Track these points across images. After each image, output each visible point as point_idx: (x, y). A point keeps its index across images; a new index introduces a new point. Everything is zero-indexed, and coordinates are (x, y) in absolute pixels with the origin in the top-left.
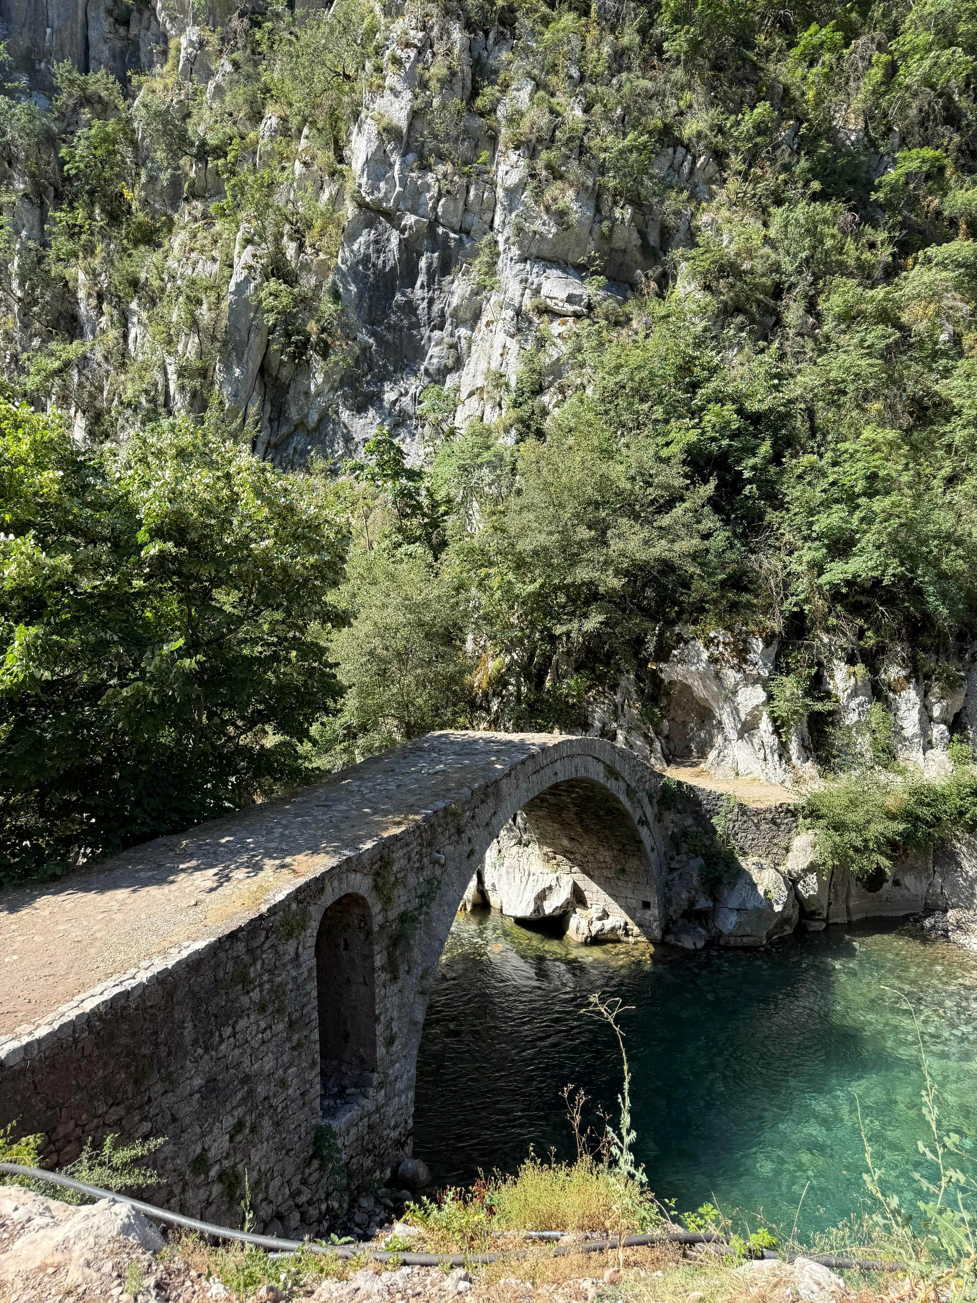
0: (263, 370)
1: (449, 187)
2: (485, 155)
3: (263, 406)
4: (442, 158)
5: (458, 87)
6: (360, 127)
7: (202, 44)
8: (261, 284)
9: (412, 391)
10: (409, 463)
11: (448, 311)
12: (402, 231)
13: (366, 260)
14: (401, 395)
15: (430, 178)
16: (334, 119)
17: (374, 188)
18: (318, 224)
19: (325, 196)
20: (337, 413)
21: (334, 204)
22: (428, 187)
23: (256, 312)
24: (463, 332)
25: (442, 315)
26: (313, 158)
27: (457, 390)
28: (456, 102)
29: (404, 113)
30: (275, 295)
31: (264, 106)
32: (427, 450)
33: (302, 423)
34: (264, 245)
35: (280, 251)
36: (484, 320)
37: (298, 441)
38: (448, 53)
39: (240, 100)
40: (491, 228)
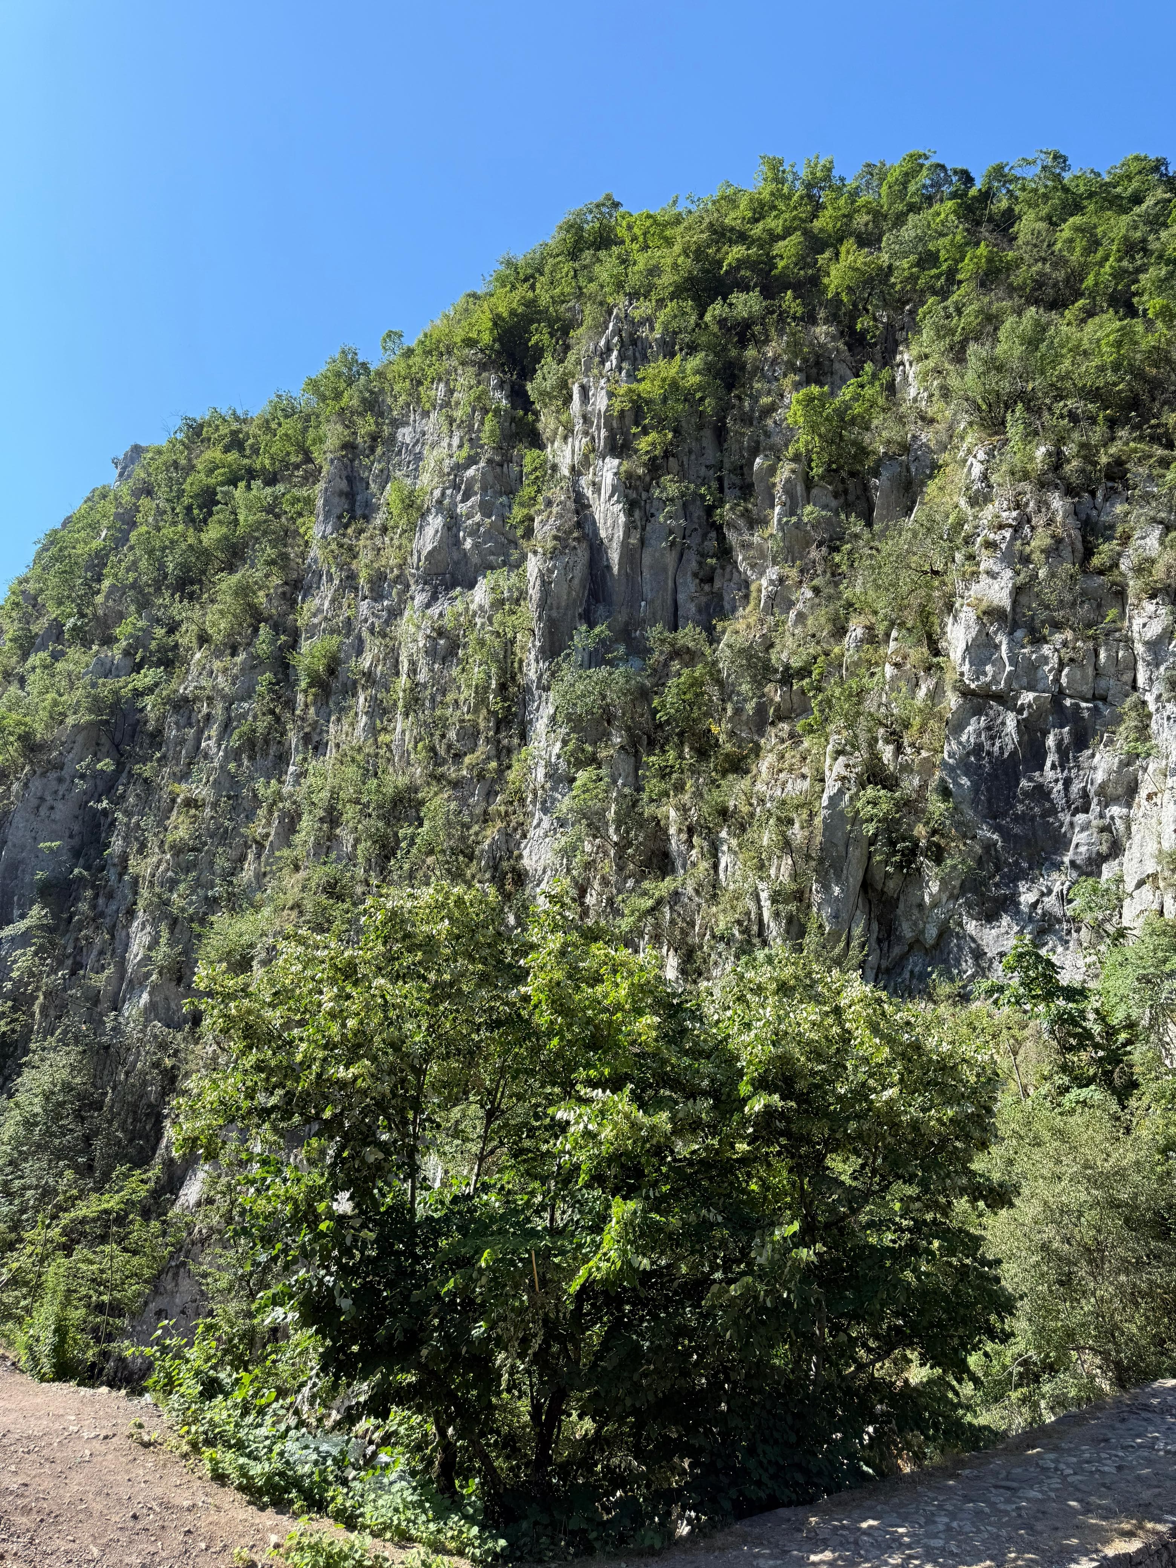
0: (866, 885)
1: (1072, 654)
2: (1112, 613)
3: (868, 928)
4: (1057, 626)
5: (1066, 553)
6: (955, 617)
7: (781, 580)
8: (857, 794)
9: (1057, 888)
10: (1064, 979)
11: (1092, 790)
12: (1020, 711)
13: (978, 749)
14: (1043, 894)
15: (1046, 649)
16: (925, 615)
17: (979, 673)
18: (916, 722)
19: (922, 692)
20: (960, 925)
21: (933, 700)
22: (1045, 660)
23: (853, 825)
24: (1116, 810)
25: (1085, 794)
26: (905, 658)
27: (1120, 880)
28: (1067, 567)
29: (1006, 592)
30: (874, 803)
31: (847, 620)
32: (1089, 960)
33: (917, 941)
34: (857, 754)
35: (875, 757)
36: (1143, 793)
37: (915, 963)
38: (1050, 522)
39: (823, 620)
40: (1135, 688)
